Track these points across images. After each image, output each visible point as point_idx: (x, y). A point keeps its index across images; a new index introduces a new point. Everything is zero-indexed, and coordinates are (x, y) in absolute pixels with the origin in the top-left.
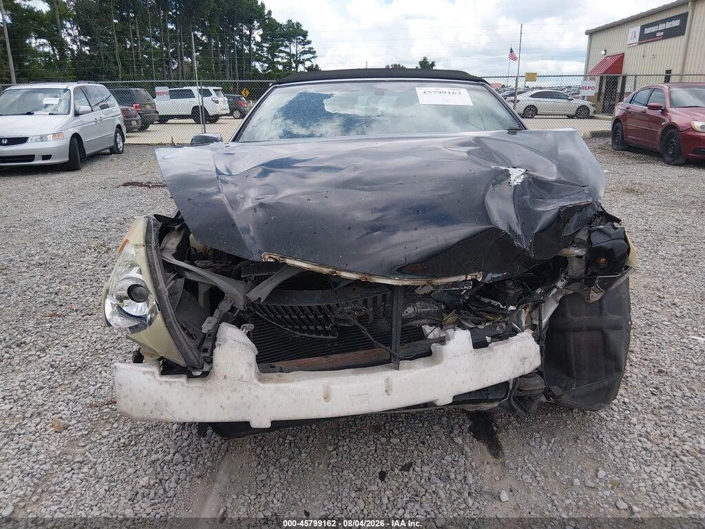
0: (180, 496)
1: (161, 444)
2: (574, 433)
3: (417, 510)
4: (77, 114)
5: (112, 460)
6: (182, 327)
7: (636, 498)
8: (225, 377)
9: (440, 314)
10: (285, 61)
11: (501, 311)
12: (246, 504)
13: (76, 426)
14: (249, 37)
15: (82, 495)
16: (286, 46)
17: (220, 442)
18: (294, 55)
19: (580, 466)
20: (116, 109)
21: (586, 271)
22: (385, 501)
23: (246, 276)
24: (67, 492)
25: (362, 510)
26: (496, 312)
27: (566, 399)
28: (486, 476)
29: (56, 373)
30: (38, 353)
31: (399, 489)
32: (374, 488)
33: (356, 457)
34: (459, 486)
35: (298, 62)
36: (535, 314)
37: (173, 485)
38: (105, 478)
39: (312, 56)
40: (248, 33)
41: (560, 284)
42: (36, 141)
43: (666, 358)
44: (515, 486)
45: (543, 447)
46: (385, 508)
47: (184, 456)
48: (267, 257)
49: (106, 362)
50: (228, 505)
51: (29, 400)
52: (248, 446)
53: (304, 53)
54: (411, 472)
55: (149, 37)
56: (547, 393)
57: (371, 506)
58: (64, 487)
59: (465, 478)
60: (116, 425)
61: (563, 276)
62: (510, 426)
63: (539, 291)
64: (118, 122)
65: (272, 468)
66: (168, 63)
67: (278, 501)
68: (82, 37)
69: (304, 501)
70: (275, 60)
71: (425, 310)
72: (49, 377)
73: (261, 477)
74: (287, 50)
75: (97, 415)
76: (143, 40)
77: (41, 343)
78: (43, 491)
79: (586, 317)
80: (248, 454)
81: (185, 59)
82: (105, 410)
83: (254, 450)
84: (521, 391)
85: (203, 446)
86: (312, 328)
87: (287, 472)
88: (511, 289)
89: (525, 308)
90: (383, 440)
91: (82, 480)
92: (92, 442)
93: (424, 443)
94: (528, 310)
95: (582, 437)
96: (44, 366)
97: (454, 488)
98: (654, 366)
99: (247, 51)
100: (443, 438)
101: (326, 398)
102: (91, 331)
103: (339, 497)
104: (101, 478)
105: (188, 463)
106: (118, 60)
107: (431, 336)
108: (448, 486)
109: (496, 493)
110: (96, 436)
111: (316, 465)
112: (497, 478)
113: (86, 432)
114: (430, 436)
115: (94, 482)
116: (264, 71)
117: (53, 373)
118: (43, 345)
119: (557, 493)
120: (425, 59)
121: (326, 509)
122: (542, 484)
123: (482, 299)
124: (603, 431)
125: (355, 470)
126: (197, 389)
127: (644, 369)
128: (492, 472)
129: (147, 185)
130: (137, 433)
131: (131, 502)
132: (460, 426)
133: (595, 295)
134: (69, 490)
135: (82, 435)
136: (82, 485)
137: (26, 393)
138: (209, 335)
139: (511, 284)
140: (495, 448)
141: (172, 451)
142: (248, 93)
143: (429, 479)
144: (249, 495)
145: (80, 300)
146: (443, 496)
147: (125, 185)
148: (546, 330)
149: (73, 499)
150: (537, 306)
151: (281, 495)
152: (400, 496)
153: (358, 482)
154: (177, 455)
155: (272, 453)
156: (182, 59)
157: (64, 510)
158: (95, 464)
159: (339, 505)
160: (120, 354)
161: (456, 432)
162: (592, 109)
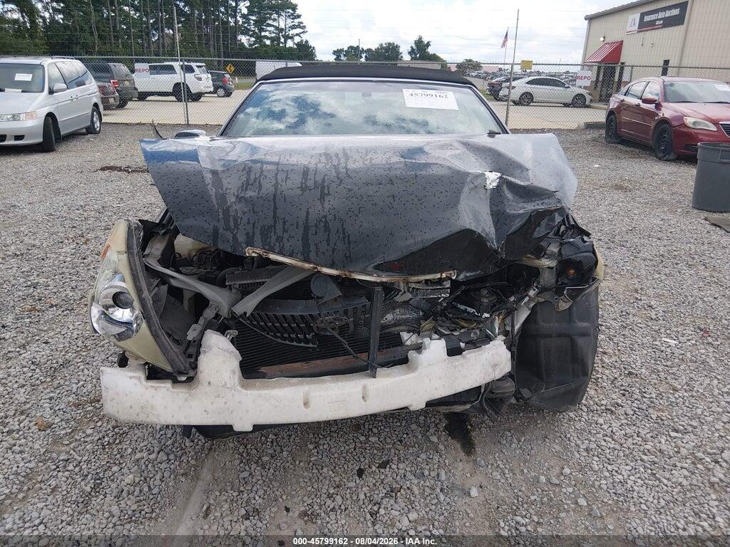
0: (164, 493)
1: (146, 443)
2: (543, 432)
3: (392, 505)
4: (51, 92)
5: (96, 458)
6: (167, 334)
7: (597, 495)
8: (209, 383)
9: (418, 321)
10: (273, 35)
11: (476, 318)
12: (228, 501)
13: (60, 424)
14: (235, 10)
15: (68, 492)
16: (274, 20)
17: (203, 441)
18: (282, 29)
19: (546, 464)
20: (92, 86)
21: (557, 281)
22: (362, 496)
23: (229, 283)
24: (53, 490)
25: (340, 506)
26: (470, 319)
27: (535, 401)
28: (458, 473)
29: (38, 370)
30: (18, 349)
31: (375, 485)
32: (352, 484)
33: (336, 455)
34: (432, 482)
35: (287, 37)
36: (508, 321)
37: (158, 482)
38: (90, 476)
39: (301, 30)
40: (234, 4)
41: (532, 293)
42: (8, 120)
43: (637, 360)
44: (484, 483)
45: (514, 446)
46: (362, 503)
47: (168, 455)
48: (251, 252)
49: (88, 359)
50: (212, 502)
51: (11, 398)
52: (231, 445)
53: (293, 27)
54: (388, 469)
55: (128, 6)
56: (518, 396)
57: (349, 502)
58: (50, 485)
59: (438, 474)
60: (99, 424)
61: (535, 284)
62: (484, 425)
63: (512, 299)
64: (95, 100)
65: (254, 466)
66: (148, 34)
67: (260, 497)
68: (55, 4)
69: (284, 497)
70: (263, 34)
71: (403, 316)
72: (30, 374)
73: (243, 475)
74: (275, 24)
75: (80, 413)
76: (121, 10)
77: (21, 339)
78: (29, 489)
79: (557, 324)
80: (231, 452)
81: (167, 31)
82: (89, 408)
83: (236, 448)
84: (493, 393)
85: (187, 444)
86: (293, 336)
87: (269, 470)
88: (486, 298)
89: (499, 316)
90: (362, 438)
91: (68, 479)
92: (76, 440)
93: (401, 441)
94: (501, 317)
95: (551, 436)
96: (24, 363)
97: (428, 484)
98: (625, 368)
99: (232, 24)
100: (420, 437)
101: (306, 404)
102: (71, 327)
103: (319, 494)
104: (87, 476)
105: (173, 461)
106: (94, 29)
107: (408, 343)
108: (422, 482)
109: (467, 489)
110: (80, 434)
111: (297, 462)
112: (469, 475)
113: (70, 430)
114: (407, 434)
115: (80, 480)
116: (251, 45)
117: (35, 370)
118: (23, 342)
119: (523, 489)
120: (420, 38)
121: (305, 504)
122: (510, 481)
123: (459, 306)
124: (571, 430)
125: (335, 467)
126: (183, 394)
127: (615, 371)
128: (463, 470)
129: (127, 170)
130: (121, 432)
131: (116, 499)
132: (436, 426)
133: (564, 304)
134: (55, 487)
135: (66, 433)
136: (68, 483)
137: (7, 390)
138: (194, 342)
139: (486, 292)
140: (468, 447)
141: (156, 449)
142: (233, 69)
143: (405, 476)
144: (232, 492)
145: (60, 295)
146: (416, 492)
147: (103, 169)
148: (518, 336)
149: (59, 497)
150: (511, 312)
151: (263, 492)
152: (376, 492)
153: (337, 479)
154: (161, 453)
155: (254, 451)
156: (163, 31)
157: (51, 507)
158: (80, 462)
159: (318, 501)
160: (103, 351)
161: (432, 431)
162: (588, 98)
